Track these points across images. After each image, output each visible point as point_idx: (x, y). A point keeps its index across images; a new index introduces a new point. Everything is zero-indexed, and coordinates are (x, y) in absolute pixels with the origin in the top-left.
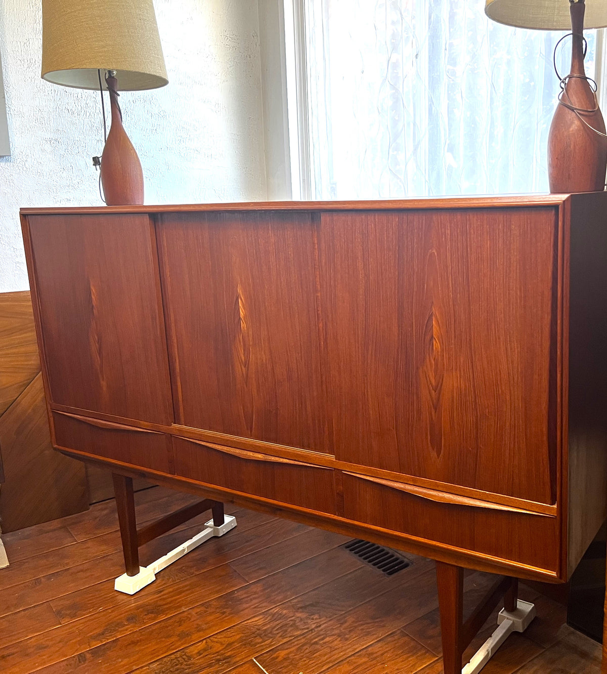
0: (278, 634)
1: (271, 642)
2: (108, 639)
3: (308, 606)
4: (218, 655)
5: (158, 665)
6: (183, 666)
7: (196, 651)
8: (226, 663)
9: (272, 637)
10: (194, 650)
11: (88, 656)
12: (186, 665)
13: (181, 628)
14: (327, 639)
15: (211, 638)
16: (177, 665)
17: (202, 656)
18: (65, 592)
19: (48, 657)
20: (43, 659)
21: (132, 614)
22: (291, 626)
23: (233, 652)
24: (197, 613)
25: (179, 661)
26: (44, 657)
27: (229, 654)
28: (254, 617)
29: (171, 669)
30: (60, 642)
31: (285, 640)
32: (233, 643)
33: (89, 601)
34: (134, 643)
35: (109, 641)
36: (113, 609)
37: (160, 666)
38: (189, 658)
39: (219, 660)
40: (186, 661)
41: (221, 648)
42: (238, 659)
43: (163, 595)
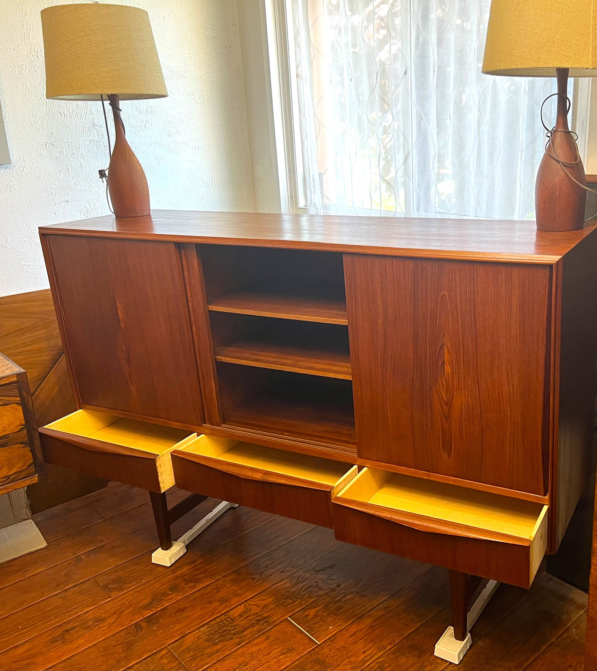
0: (305, 594)
1: (300, 603)
2: (157, 608)
3: (327, 568)
4: (257, 617)
5: (207, 628)
6: (228, 628)
7: (237, 614)
8: (266, 622)
9: (300, 598)
10: (235, 613)
11: (143, 624)
12: (232, 626)
13: (220, 594)
14: (348, 597)
15: (248, 602)
16: (223, 627)
17: (243, 618)
18: (106, 567)
19: (107, 628)
20: (103, 630)
21: (173, 584)
22: (315, 587)
23: (270, 613)
24: (230, 580)
25: (224, 623)
26: (104, 628)
27: (266, 615)
28: (281, 581)
29: (219, 631)
30: (114, 613)
31: (312, 600)
32: (268, 605)
33: (131, 574)
34: (182, 610)
35: (159, 609)
36: (154, 581)
37: (208, 629)
38: (233, 620)
39: (258, 621)
40: (230, 623)
41: (258, 610)
42: (275, 619)
43: (197, 565)
